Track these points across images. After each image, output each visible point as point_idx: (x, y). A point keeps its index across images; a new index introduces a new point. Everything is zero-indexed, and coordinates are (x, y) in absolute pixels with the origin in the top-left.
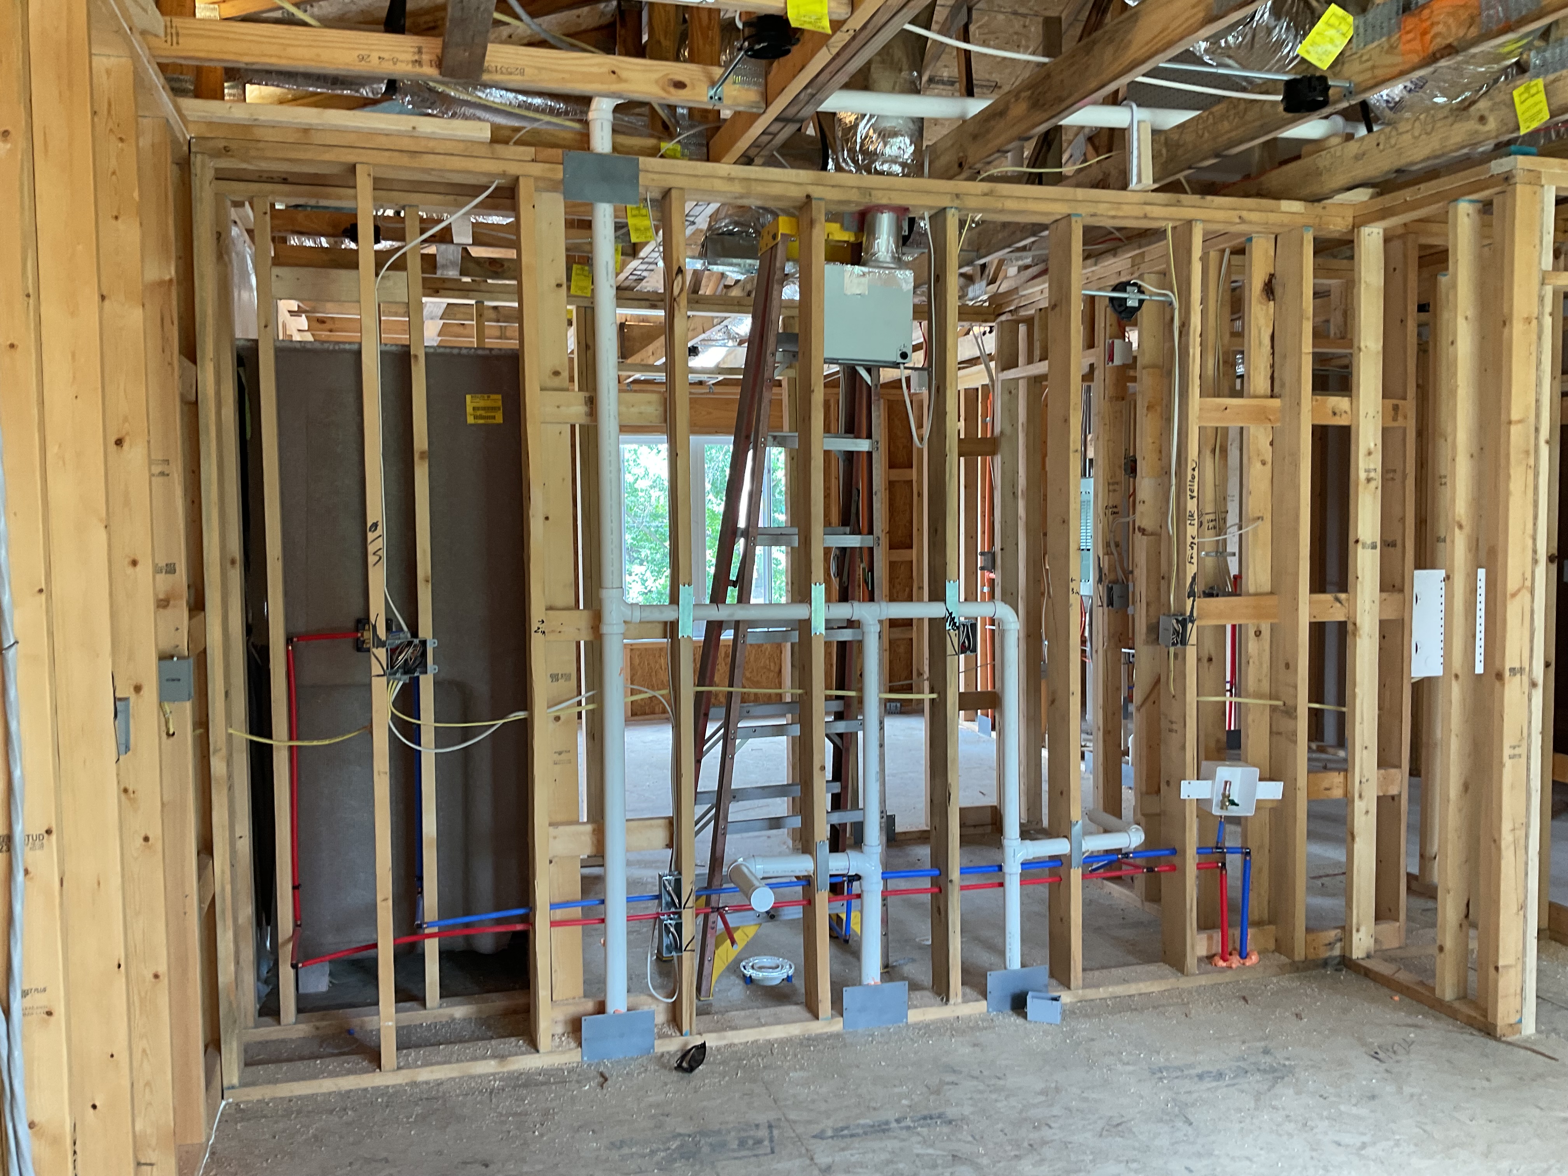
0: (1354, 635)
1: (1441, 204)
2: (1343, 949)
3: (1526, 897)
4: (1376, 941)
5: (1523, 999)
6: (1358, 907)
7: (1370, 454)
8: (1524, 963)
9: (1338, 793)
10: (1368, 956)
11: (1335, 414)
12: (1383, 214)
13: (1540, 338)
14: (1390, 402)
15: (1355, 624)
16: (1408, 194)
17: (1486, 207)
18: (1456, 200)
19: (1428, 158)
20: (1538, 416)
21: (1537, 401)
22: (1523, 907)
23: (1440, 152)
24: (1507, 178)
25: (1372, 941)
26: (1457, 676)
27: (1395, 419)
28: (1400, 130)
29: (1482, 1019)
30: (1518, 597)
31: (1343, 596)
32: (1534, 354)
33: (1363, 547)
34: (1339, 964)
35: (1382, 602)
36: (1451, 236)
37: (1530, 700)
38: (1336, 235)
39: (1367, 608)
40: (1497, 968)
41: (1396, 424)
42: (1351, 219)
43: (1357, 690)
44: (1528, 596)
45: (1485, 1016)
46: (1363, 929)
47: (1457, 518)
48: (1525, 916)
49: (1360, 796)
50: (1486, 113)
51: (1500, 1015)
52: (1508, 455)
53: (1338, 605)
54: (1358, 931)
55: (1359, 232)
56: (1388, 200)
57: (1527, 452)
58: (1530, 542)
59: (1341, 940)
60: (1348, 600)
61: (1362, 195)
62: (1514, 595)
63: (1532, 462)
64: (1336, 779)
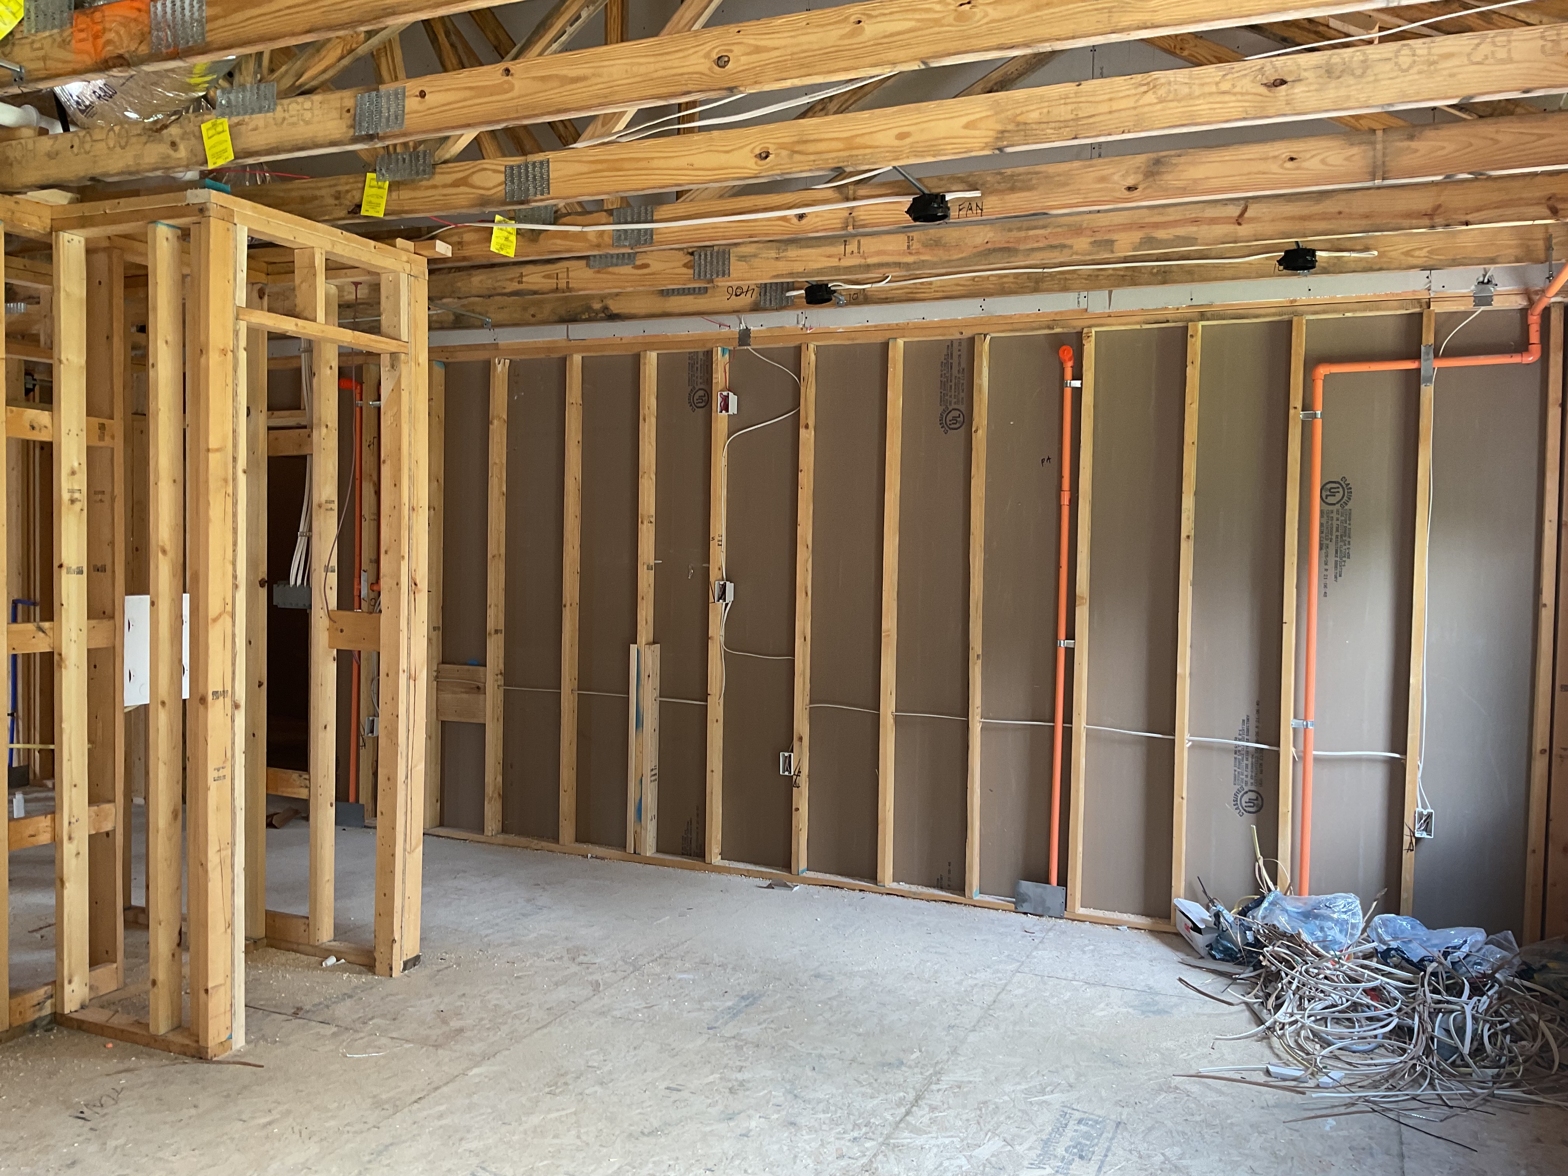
0: (60, 667)
1: (140, 223)
2: (54, 1005)
3: (233, 914)
4: (91, 988)
5: (233, 1015)
6: (70, 955)
7: (73, 473)
8: (233, 979)
9: (45, 838)
10: (83, 1007)
11: (33, 428)
12: (82, 222)
13: (235, 371)
14: (96, 421)
15: (60, 655)
16: (107, 206)
17: (184, 235)
18: (154, 222)
19: (122, 173)
20: (235, 446)
21: (234, 431)
22: (230, 925)
23: (133, 169)
24: (202, 210)
25: (87, 989)
26: (163, 703)
27: (101, 438)
28: (95, 137)
29: (195, 1045)
30: (221, 621)
31: (46, 625)
32: (231, 385)
33: (68, 573)
34: (50, 1023)
35: (91, 629)
36: (150, 256)
37: (233, 721)
38: (32, 235)
39: (74, 636)
40: (207, 991)
41: (102, 444)
42: (49, 221)
43: (63, 726)
44: (229, 620)
45: (197, 1042)
46: (76, 979)
47: (161, 543)
48: (233, 934)
49: (70, 838)
50: (178, 140)
51: (210, 1037)
52: (207, 481)
53: (41, 634)
54: (70, 982)
55: (57, 236)
56: (88, 208)
57: (226, 481)
58: (230, 568)
59: (52, 996)
60: (52, 629)
61: (59, 198)
62: (215, 620)
63: (230, 491)
64: (43, 823)
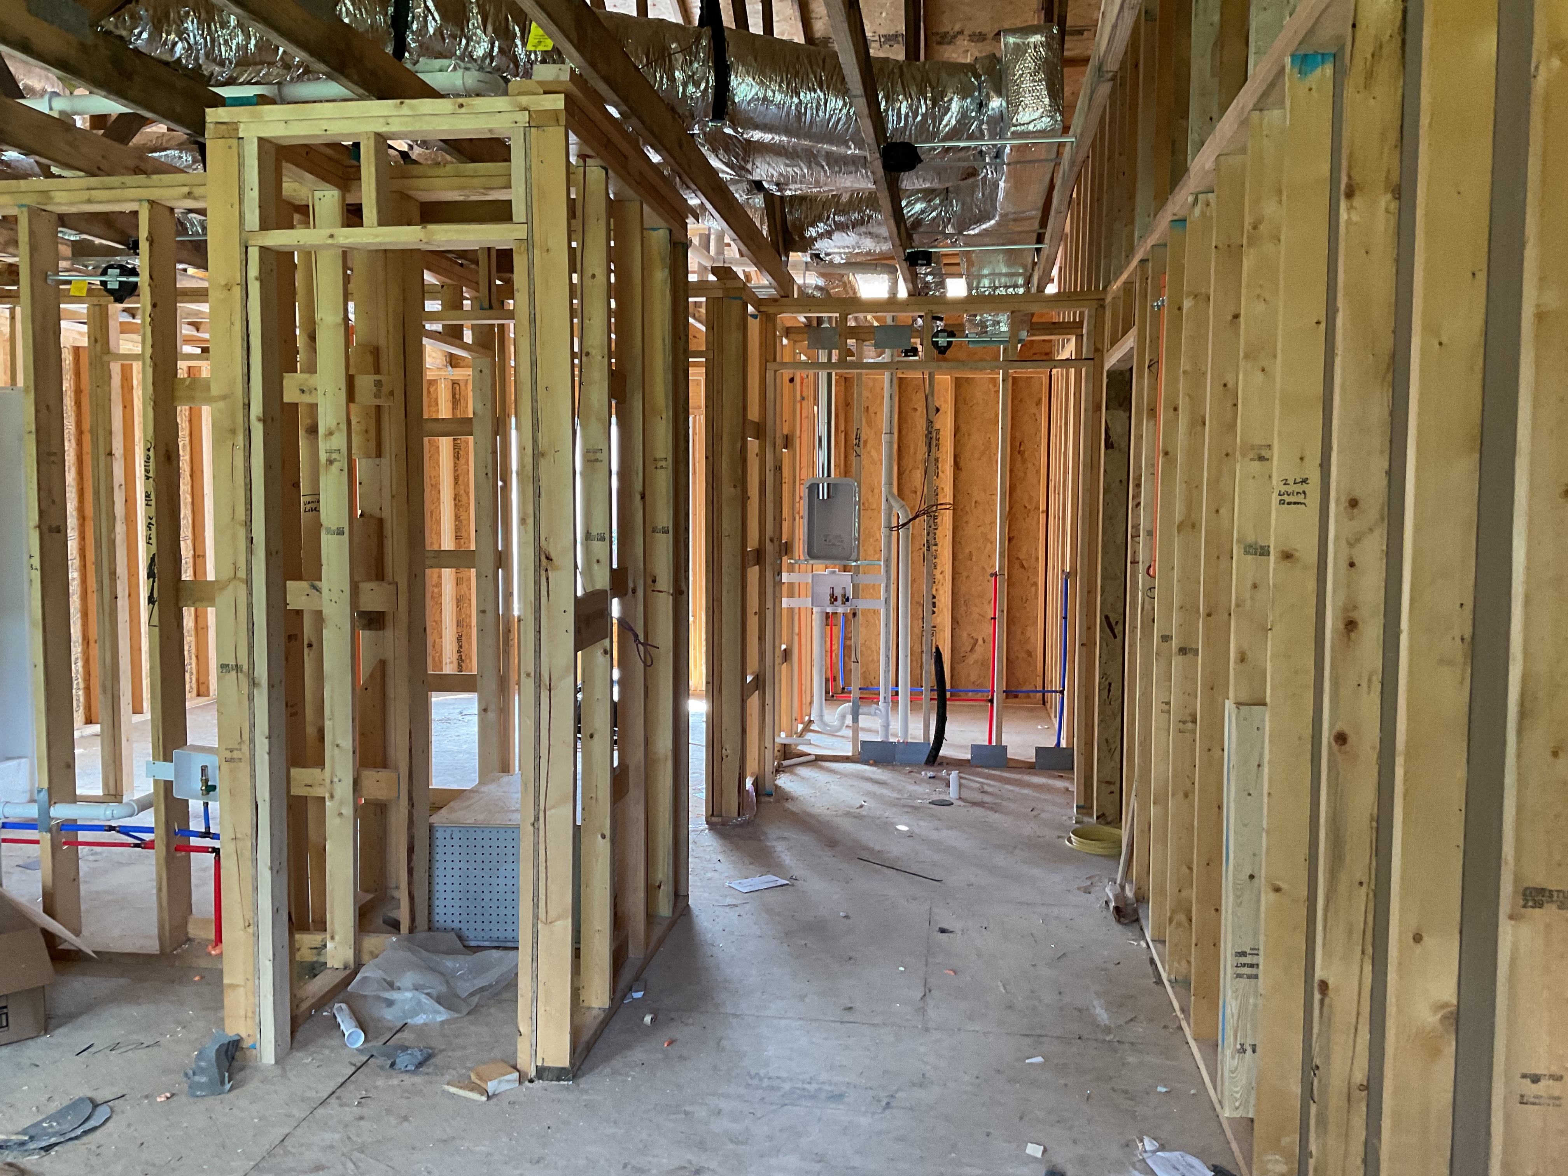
8: (256, 985)
10: (346, 968)
13: (245, 305)
20: (246, 391)
21: (245, 375)
25: (351, 952)
30: (231, 588)
32: (238, 324)
33: (328, 533)
37: (251, 701)
39: (334, 597)
44: (242, 588)
46: (338, 938)
48: (255, 935)
53: (313, 593)
57: (233, 431)
58: (242, 529)
63: (240, 442)
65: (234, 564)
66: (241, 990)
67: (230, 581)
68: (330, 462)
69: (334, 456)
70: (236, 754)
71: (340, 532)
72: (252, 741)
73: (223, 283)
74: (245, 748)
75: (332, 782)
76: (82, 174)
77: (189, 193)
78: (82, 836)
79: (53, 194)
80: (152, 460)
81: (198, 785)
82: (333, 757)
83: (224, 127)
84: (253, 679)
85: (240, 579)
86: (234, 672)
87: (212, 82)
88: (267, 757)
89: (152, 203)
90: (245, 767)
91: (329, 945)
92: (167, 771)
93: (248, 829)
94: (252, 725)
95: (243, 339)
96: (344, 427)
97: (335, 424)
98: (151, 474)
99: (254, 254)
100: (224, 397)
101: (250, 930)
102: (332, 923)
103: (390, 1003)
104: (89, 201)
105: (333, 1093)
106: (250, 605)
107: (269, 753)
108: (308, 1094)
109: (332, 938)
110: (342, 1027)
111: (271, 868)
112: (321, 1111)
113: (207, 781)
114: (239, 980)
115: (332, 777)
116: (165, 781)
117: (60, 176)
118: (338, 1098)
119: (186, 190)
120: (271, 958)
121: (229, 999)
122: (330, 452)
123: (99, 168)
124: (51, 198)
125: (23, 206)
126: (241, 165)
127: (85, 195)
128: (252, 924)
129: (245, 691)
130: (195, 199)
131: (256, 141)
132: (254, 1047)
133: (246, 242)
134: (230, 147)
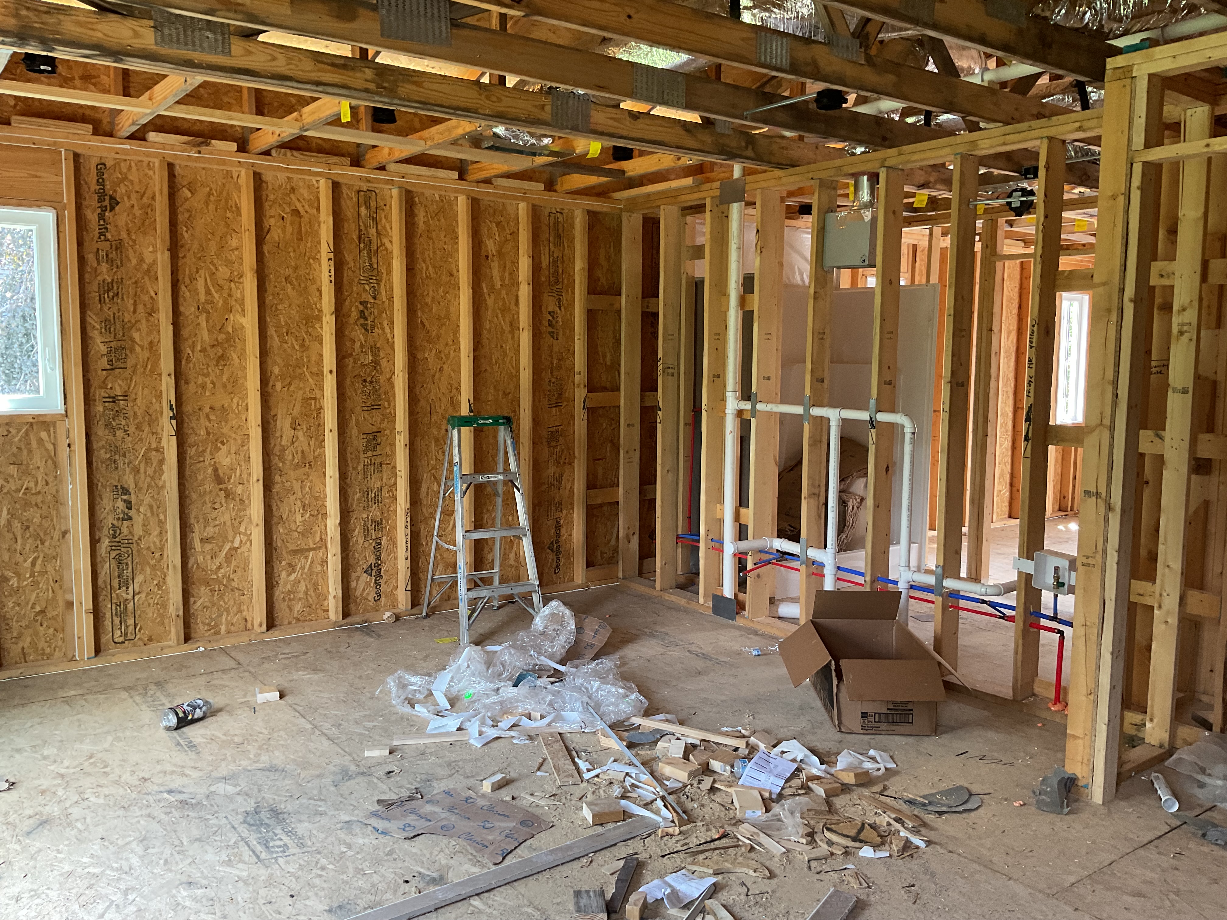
65: (1101, 413)
66: (1080, 742)
67: (1096, 427)
68: (1181, 333)
69: (1185, 328)
70: (1090, 561)
71: (1185, 391)
72: (1105, 551)
73: (1110, 194)
74: (1099, 557)
75: (1161, 595)
76: (1001, 124)
77: (1080, 127)
78: (962, 603)
79: (979, 142)
80: (1036, 333)
81: (1050, 581)
82: (1163, 575)
83: (1121, 70)
84: (1109, 504)
85: (1105, 426)
86: (1094, 498)
87: (1111, 36)
88: (1115, 566)
89: (1050, 139)
90: (1097, 571)
91: (1149, 725)
92: (1029, 567)
93: (1095, 619)
94: (1106, 541)
95: (1123, 238)
96: (1196, 304)
97: (1188, 301)
98: (1034, 345)
99: (1138, 169)
100: (1104, 284)
101: (1091, 697)
102: (1152, 708)
103: (1202, 785)
104: (1004, 144)
105: (1152, 841)
106: (1111, 446)
107: (1117, 564)
108: (1130, 835)
109: (1151, 720)
110: (1159, 792)
111: (1112, 654)
112: (1141, 852)
113: (1058, 578)
114: (1079, 732)
115: (1161, 590)
116: (1027, 574)
117: (985, 129)
118: (1156, 847)
119: (1077, 125)
120: (1107, 722)
121: (1070, 745)
122: (1183, 325)
123: (1013, 118)
124: (977, 145)
125: (957, 154)
126: (1133, 98)
127: (1002, 140)
128: (1093, 693)
129: (1102, 512)
130: (1084, 131)
131: (1146, 77)
132: (1086, 787)
133: (1132, 159)
134: (1124, 86)
